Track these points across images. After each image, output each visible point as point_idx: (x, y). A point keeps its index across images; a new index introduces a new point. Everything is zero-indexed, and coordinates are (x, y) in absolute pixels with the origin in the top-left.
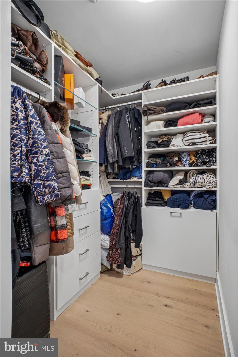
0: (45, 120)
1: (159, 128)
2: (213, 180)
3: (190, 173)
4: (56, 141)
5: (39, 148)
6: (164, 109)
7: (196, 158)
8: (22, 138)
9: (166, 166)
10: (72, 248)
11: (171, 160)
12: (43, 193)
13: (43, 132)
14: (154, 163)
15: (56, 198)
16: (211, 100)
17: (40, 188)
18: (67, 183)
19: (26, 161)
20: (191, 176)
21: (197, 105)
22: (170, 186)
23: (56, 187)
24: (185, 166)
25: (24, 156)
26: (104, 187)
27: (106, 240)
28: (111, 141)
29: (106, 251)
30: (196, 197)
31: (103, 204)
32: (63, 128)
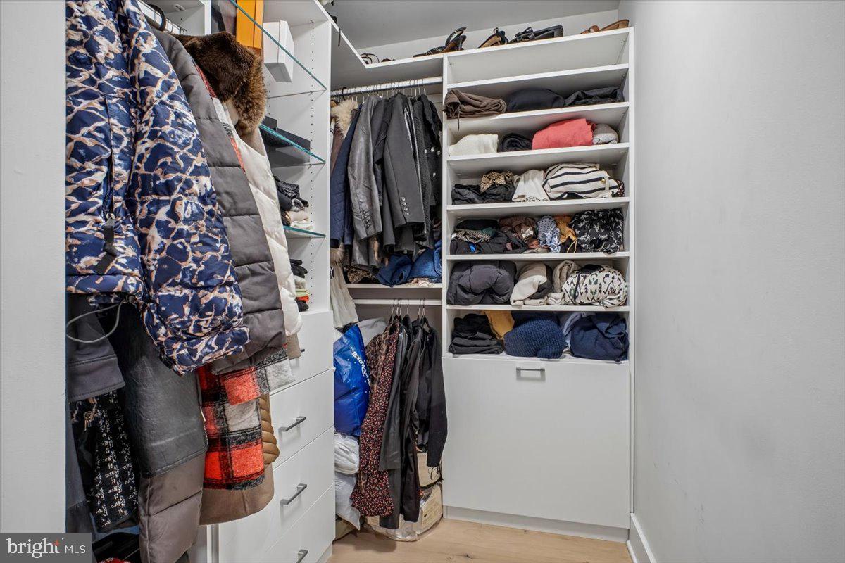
0: (192, 87)
1: (486, 153)
2: (621, 287)
3: (561, 269)
4: (228, 159)
5: (177, 170)
6: (502, 102)
7: (578, 232)
8: (110, 130)
9: (505, 251)
10: (268, 495)
11: (514, 235)
12: (191, 331)
13: (190, 119)
14: (470, 243)
15: (235, 347)
16: (613, 89)
17: (182, 314)
18: (265, 296)
19: (125, 214)
20: (564, 275)
21: (582, 99)
22: (515, 301)
23: (238, 310)
24: (549, 250)
25: (120, 198)
26: (339, 304)
27: (349, 452)
28: (362, 179)
29: (349, 482)
30: (578, 328)
31: (341, 353)
32: (246, 122)
